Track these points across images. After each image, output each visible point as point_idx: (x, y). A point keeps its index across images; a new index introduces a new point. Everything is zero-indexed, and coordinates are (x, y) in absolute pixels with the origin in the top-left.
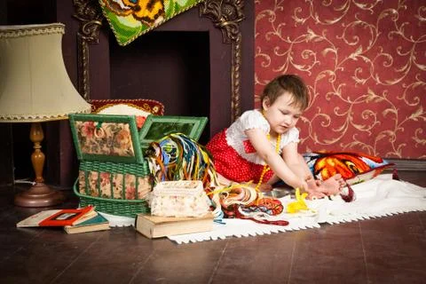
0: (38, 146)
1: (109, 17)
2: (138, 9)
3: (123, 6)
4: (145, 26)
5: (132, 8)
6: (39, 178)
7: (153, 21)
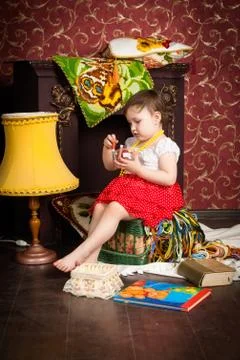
0: (35, 214)
1: (82, 104)
2: (103, 98)
3: (92, 96)
4: (107, 112)
5: (99, 97)
6: (36, 240)
7: (113, 107)
